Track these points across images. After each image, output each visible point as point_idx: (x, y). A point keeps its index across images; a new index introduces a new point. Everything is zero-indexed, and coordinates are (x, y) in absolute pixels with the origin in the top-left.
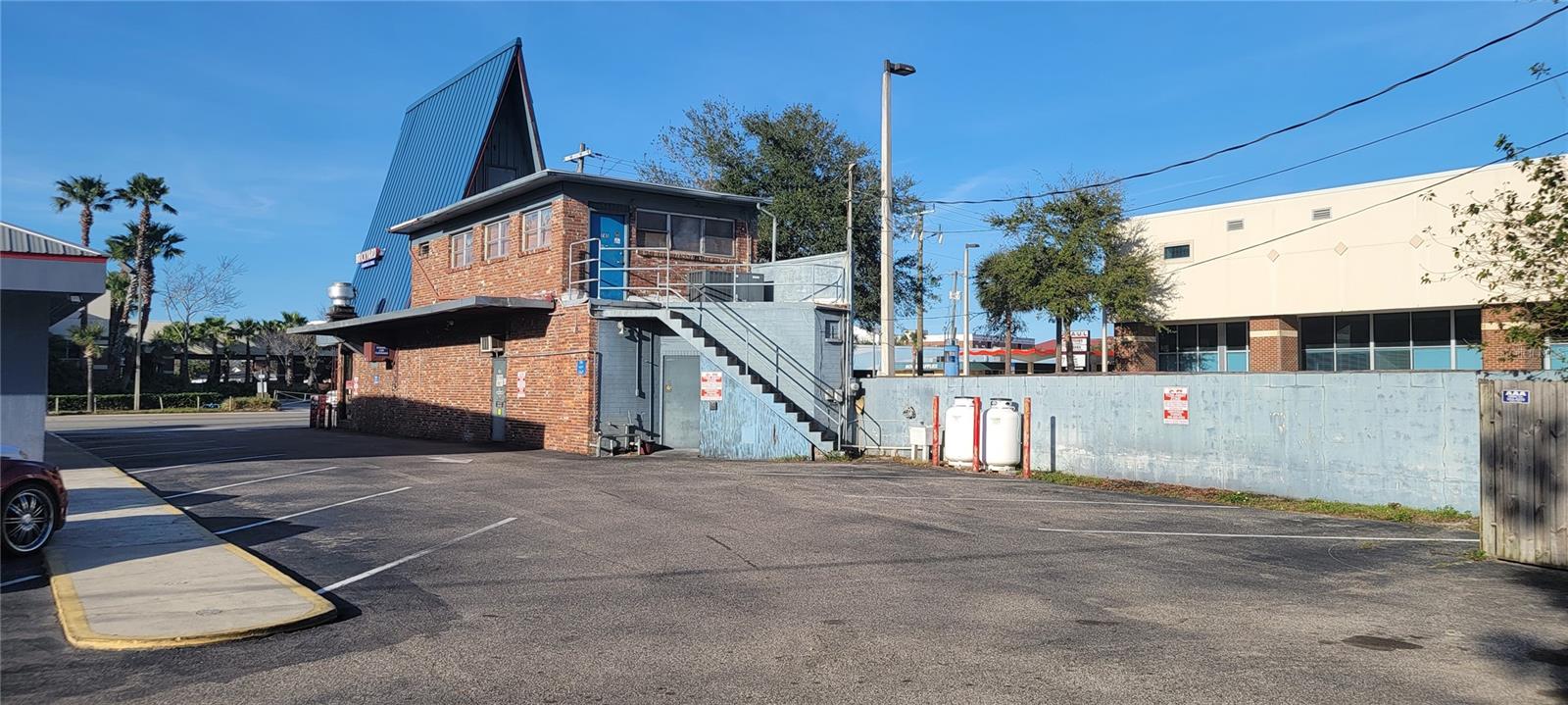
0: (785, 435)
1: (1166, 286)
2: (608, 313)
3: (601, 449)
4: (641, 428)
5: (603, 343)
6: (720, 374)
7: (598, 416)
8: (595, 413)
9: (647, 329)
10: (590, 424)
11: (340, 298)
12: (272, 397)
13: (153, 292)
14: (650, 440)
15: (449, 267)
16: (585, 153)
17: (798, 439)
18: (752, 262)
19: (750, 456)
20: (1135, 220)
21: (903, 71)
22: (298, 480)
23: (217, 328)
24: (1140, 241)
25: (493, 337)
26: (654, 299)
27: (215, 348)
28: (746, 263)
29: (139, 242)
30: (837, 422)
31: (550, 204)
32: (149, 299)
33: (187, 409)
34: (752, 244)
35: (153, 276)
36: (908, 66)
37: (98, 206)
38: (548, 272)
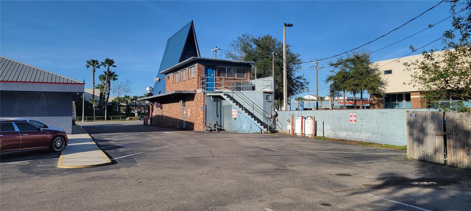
0: (254, 127)
1: (385, 82)
2: (208, 94)
3: (206, 130)
4: (218, 125)
5: (207, 102)
6: (237, 110)
7: (206, 121)
8: (205, 121)
9: (218, 99)
10: (204, 123)
11: (149, 91)
12: (139, 117)
13: (110, 89)
14: (220, 128)
15: (174, 82)
16: (216, 49)
17: (257, 128)
18: (250, 80)
19: (244, 132)
20: (376, 63)
21: (290, 25)
22: (127, 137)
23: (128, 98)
24: (377, 69)
25: (182, 101)
26: (221, 90)
27: (127, 104)
28: (248, 80)
29: (107, 76)
30: (270, 123)
31: (195, 66)
32: (109, 91)
33: (118, 120)
34: (250, 75)
35: (110, 85)
36: (291, 24)
37: (96, 67)
38: (194, 84)
